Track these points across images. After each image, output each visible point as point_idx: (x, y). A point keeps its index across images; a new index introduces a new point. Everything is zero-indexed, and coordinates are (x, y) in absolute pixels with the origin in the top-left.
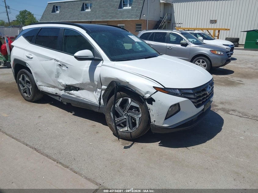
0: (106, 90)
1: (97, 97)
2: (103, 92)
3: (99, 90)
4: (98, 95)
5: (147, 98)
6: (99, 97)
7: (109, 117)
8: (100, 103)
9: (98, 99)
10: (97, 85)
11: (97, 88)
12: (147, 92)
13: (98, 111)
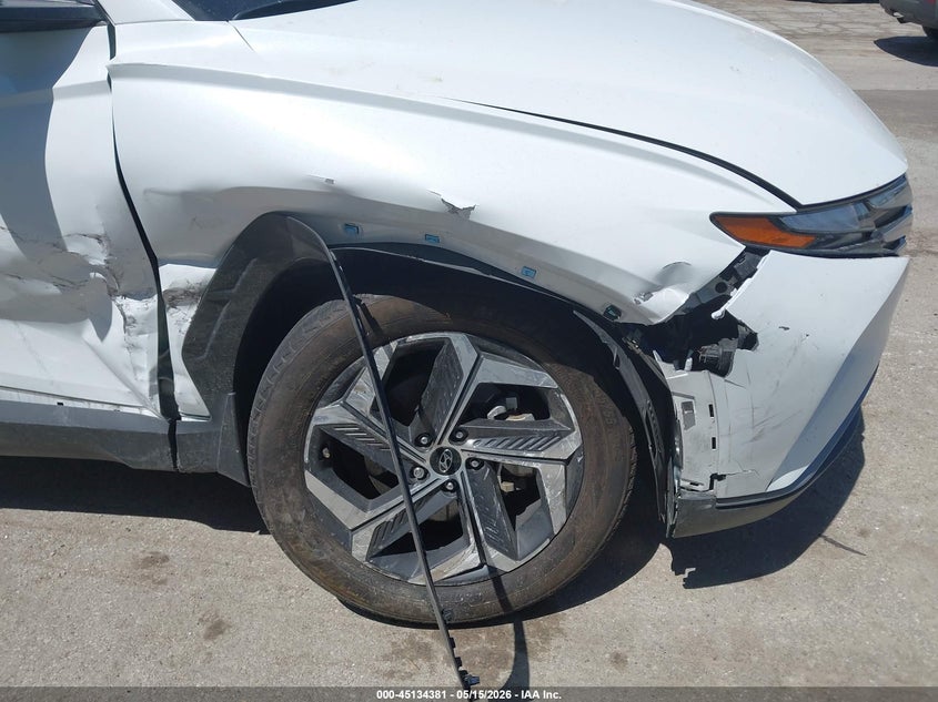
0: (210, 300)
1: (136, 369)
2: (181, 320)
3: (134, 307)
4: (132, 347)
5: (656, 321)
6: (148, 360)
7: (302, 516)
8: (169, 405)
9: (144, 381)
10: (108, 270)
11: (113, 293)
12: (670, 274)
13: (165, 465)
